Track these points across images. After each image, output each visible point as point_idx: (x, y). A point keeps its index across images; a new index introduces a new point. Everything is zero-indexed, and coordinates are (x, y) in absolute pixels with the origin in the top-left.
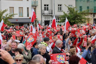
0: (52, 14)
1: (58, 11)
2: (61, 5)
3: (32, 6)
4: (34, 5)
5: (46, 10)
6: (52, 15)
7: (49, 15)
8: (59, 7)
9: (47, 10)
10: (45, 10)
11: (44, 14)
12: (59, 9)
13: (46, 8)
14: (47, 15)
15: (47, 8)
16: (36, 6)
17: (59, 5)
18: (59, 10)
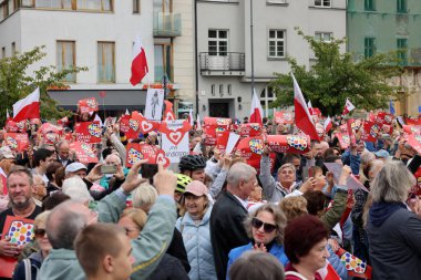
0: (244, 70)
1: (269, 59)
2: (281, 34)
3: (155, 37)
4: (163, 34)
5: (215, 54)
6: (243, 73)
7: (227, 74)
8: (272, 40)
9: (223, 54)
10: (211, 54)
11: (205, 70)
12: (272, 48)
13: (215, 43)
14: (221, 74)
15: (221, 43)
16: (172, 38)
17: (272, 34)
18: (272, 54)
